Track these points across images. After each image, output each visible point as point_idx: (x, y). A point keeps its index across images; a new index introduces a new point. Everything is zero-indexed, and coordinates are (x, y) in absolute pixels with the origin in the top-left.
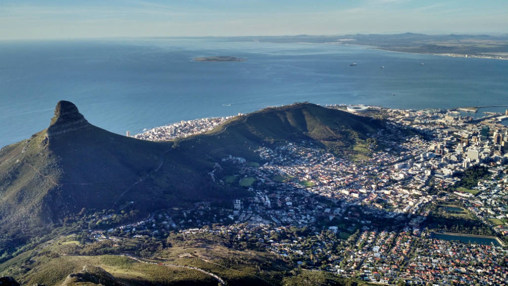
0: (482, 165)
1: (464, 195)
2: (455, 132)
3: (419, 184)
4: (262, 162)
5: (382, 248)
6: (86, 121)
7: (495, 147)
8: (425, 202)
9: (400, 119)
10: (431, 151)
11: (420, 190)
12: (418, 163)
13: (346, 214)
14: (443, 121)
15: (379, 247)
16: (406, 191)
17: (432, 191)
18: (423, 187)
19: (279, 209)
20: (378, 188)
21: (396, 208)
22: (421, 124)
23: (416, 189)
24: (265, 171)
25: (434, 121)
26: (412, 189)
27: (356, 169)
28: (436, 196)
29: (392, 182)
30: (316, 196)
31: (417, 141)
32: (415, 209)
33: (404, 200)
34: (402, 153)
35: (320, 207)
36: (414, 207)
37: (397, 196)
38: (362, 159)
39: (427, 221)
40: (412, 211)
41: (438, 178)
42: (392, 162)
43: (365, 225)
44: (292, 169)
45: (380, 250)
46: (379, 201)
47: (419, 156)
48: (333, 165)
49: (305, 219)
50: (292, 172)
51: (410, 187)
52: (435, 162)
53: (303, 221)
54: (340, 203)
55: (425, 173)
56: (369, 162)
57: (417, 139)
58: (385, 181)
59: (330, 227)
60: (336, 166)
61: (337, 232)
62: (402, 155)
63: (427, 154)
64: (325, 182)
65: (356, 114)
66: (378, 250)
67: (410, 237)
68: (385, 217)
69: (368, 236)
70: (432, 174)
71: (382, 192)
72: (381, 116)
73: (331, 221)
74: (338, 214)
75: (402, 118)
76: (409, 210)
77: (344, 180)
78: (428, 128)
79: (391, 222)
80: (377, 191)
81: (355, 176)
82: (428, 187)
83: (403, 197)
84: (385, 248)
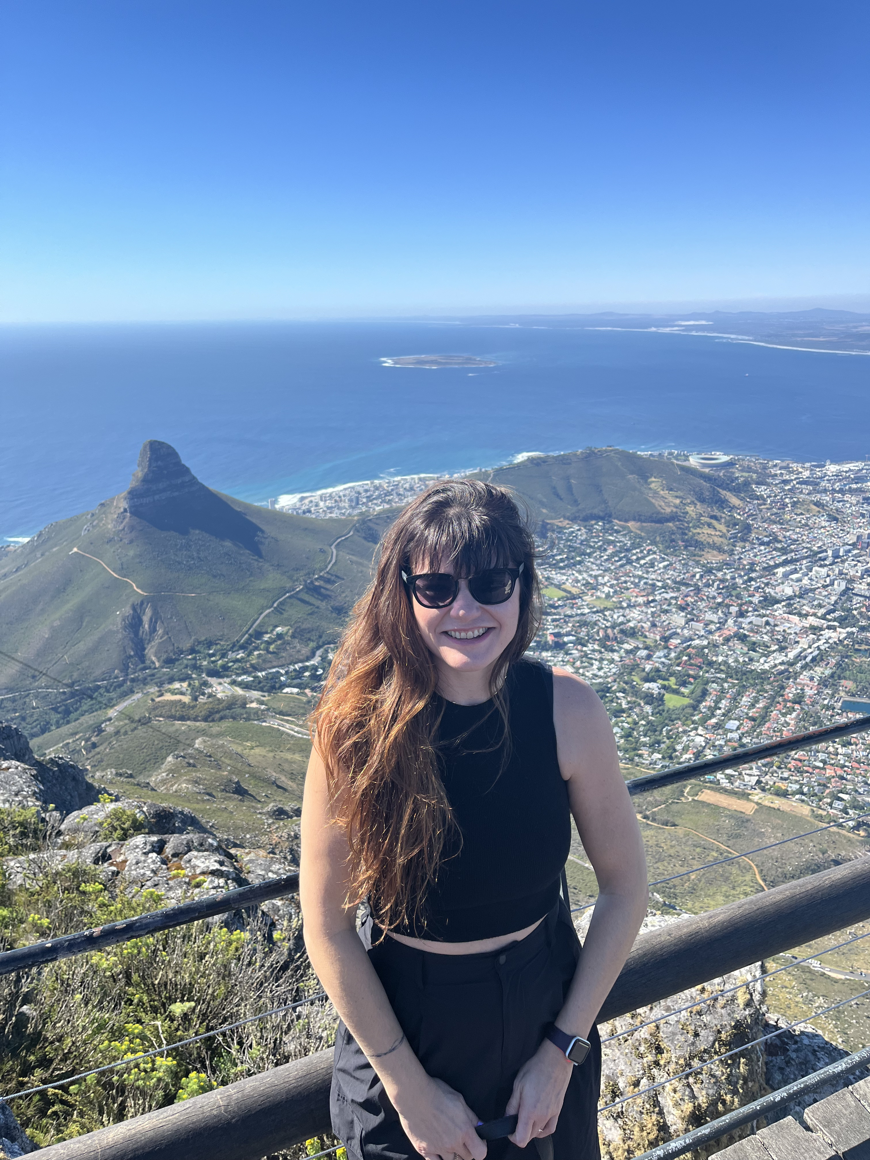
3: (820, 606)
5: (742, 724)
6: (194, 478)
8: (831, 641)
9: (792, 480)
10: (849, 545)
11: (823, 617)
12: (821, 566)
13: (677, 661)
15: (738, 723)
16: (795, 619)
17: (845, 621)
18: (829, 612)
21: (774, 651)
22: (833, 492)
23: (815, 615)
25: (859, 485)
26: (806, 615)
27: (701, 576)
28: (854, 630)
29: (769, 601)
30: (621, 627)
31: (823, 524)
32: (811, 653)
33: (791, 637)
34: (792, 547)
35: (626, 646)
36: (809, 651)
37: (777, 629)
38: (713, 558)
39: (832, 676)
40: (805, 657)
41: (861, 596)
42: (772, 563)
43: (713, 682)
44: (577, 575)
45: (738, 728)
46: (743, 638)
47: (825, 554)
48: (656, 568)
49: (600, 669)
50: (578, 581)
51: (804, 612)
52: (856, 565)
53: (596, 672)
54: (666, 639)
55: (836, 586)
56: (727, 564)
57: (823, 521)
58: (756, 600)
59: (647, 685)
60: (662, 570)
61: (659, 693)
62: (792, 551)
63: (842, 550)
64: (641, 600)
65: (707, 470)
66: (735, 728)
67: (797, 706)
68: (753, 668)
69: (717, 702)
70: (847, 589)
71: (748, 620)
72: (755, 476)
73: (648, 674)
74: (663, 660)
75: (796, 479)
76: (799, 656)
77: (676, 598)
78: (845, 499)
79: (763, 676)
80: (740, 619)
81: (698, 590)
82: (837, 614)
83: (789, 631)
84: (748, 725)
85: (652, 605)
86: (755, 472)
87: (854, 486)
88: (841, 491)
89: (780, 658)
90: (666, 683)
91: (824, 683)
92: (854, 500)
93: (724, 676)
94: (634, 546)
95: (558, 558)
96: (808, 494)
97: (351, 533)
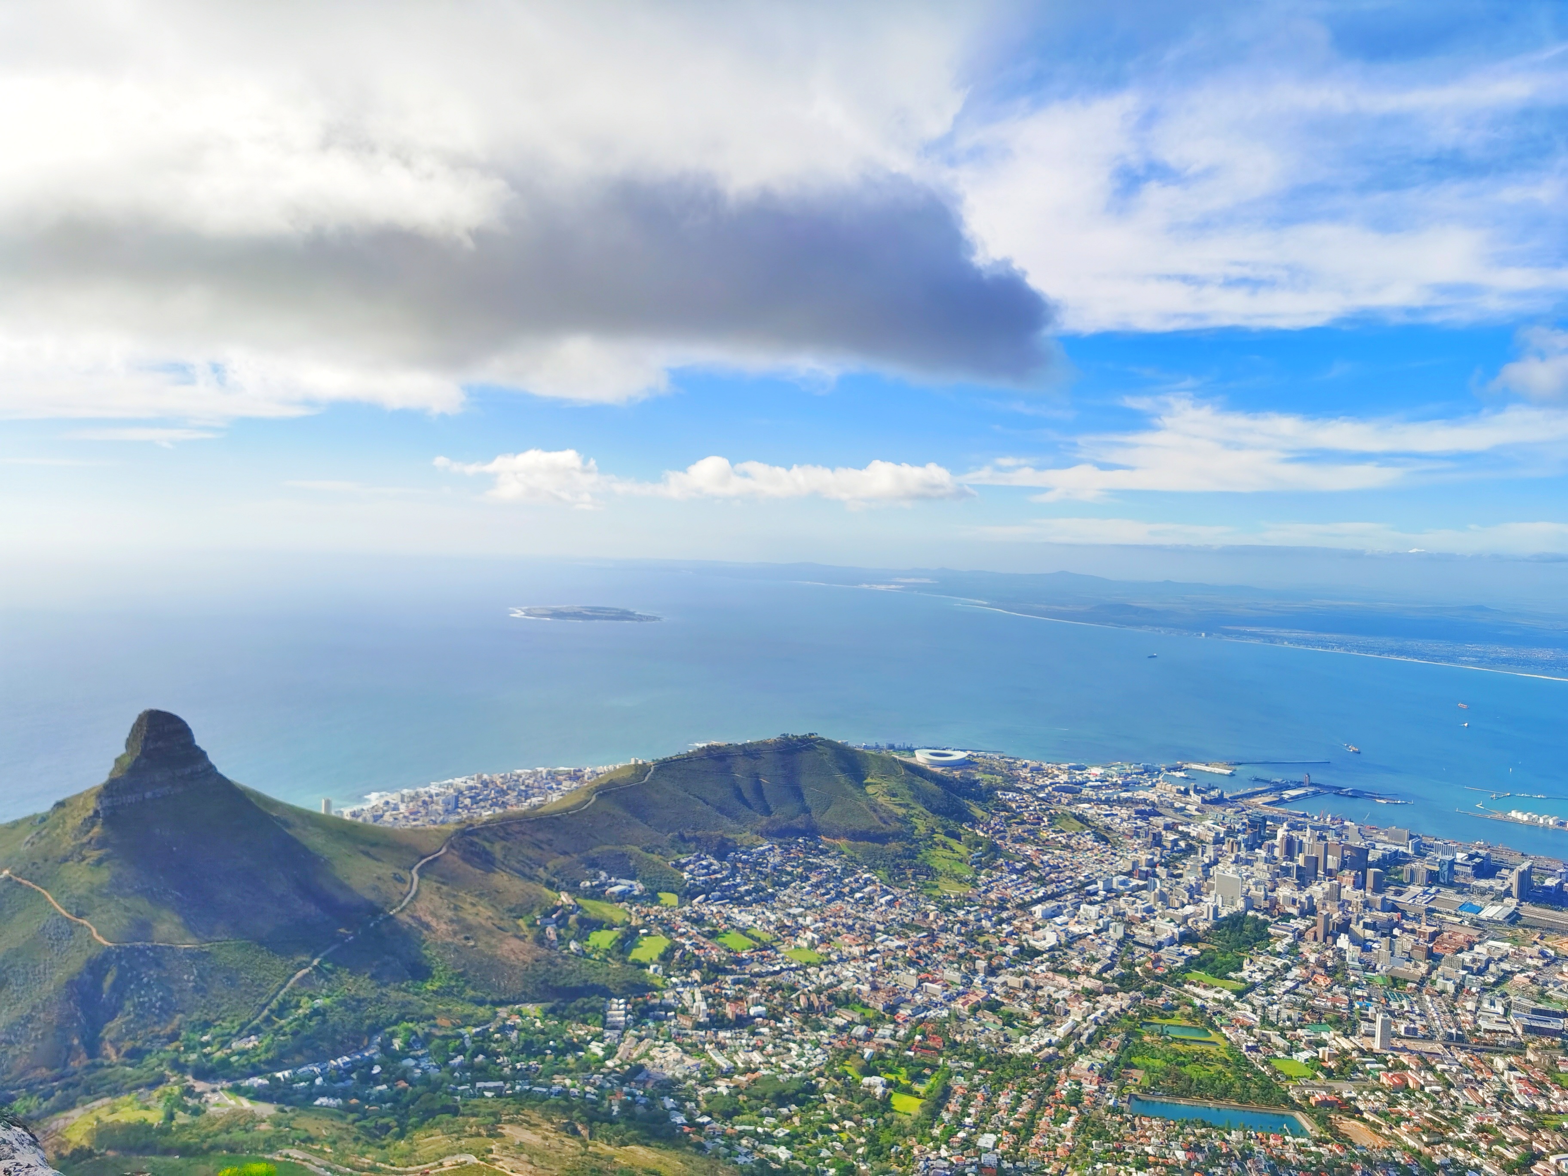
0: (1250, 913)
1: (1210, 994)
2: (1181, 824)
3: (1095, 960)
5: (1000, 1139)
7: (1282, 868)
8: (1111, 1011)
9: (1047, 786)
10: (1124, 874)
11: (1099, 976)
12: (1091, 903)
13: (907, 1042)
14: (1151, 795)
15: (993, 1138)
16: (1063, 980)
17: (1126, 982)
18: (1106, 969)
19: (730, 1025)
21: (1038, 1026)
22: (1099, 802)
23: (1087, 973)
24: (696, 919)
25: (1129, 794)
26: (1077, 974)
27: (937, 917)
28: (1139, 994)
29: (1028, 953)
30: (830, 991)
31: (1089, 844)
32: (1087, 1029)
33: (1058, 1004)
34: (1052, 876)
35: (839, 1021)
36: (1085, 1025)
37: (1040, 993)
38: (951, 890)
39: (1116, 1063)
40: (1080, 1035)
41: (1144, 945)
42: (1027, 898)
43: (959, 1073)
44: (768, 914)
45: (996, 1146)
46: (994, 1007)
47: (1094, 886)
48: (876, 904)
49: (801, 1056)
50: (769, 922)
51: (1074, 969)
52: (1134, 903)
53: (794, 1060)
54: (892, 1009)
55: (1111, 931)
56: (969, 899)
57: (1088, 840)
58: (1010, 949)
59: (866, 1080)
60: (883, 908)
61: (884, 1093)
62: (1052, 882)
63: (1115, 879)
64: (856, 951)
65: (939, 770)
66: (990, 1146)
67: (1074, 1110)
68: (1011, 1051)
69: (965, 1106)
70: (1127, 936)
71: (1001, 979)
72: (999, 779)
73: (868, 1063)
74: (888, 1041)
75: (1051, 784)
76: (1071, 1033)
77: (904, 948)
78: (1114, 812)
79: (1025, 1065)
80: (991, 979)
81: (932, 937)
82: (1117, 970)
83: (1055, 996)
84: (1009, 1138)
85: (872, 957)
86: (1000, 774)
87: (1124, 795)
88: (1107, 801)
89: (1047, 1036)
90: (892, 1077)
91: (1106, 1075)
92: (1124, 812)
93: (972, 1064)
94: (847, 872)
95: (742, 889)
96: (1069, 804)
97: (444, 850)
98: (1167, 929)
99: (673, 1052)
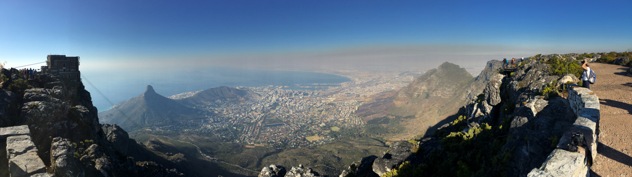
0: (277, 102)
1: (273, 112)
2: (268, 93)
3: (260, 110)
4: (209, 106)
7: (279, 96)
8: (262, 116)
9: (253, 90)
10: (262, 100)
12: (259, 104)
13: (238, 122)
14: (265, 90)
17: (264, 112)
19: (216, 122)
20: (248, 113)
22: (259, 91)
24: (211, 110)
27: (241, 107)
30: (228, 117)
31: (258, 97)
35: (230, 121)
39: (263, 122)
41: (265, 108)
42: (251, 104)
44: (220, 108)
46: (248, 117)
47: (259, 101)
51: (257, 111)
52: (264, 103)
53: (225, 126)
54: (236, 119)
55: (261, 106)
56: (244, 105)
58: (250, 110)
60: (234, 107)
62: (254, 101)
64: (231, 112)
65: (239, 89)
67: (259, 127)
73: (234, 125)
76: (258, 119)
77: (237, 111)
79: (253, 123)
81: (240, 110)
83: (255, 115)
86: (247, 89)
89: (254, 120)
90: (237, 126)
92: (262, 92)
93: (246, 124)
94: (229, 103)
95: (216, 106)
96: (255, 92)
98: (268, 105)
99: (209, 126)
